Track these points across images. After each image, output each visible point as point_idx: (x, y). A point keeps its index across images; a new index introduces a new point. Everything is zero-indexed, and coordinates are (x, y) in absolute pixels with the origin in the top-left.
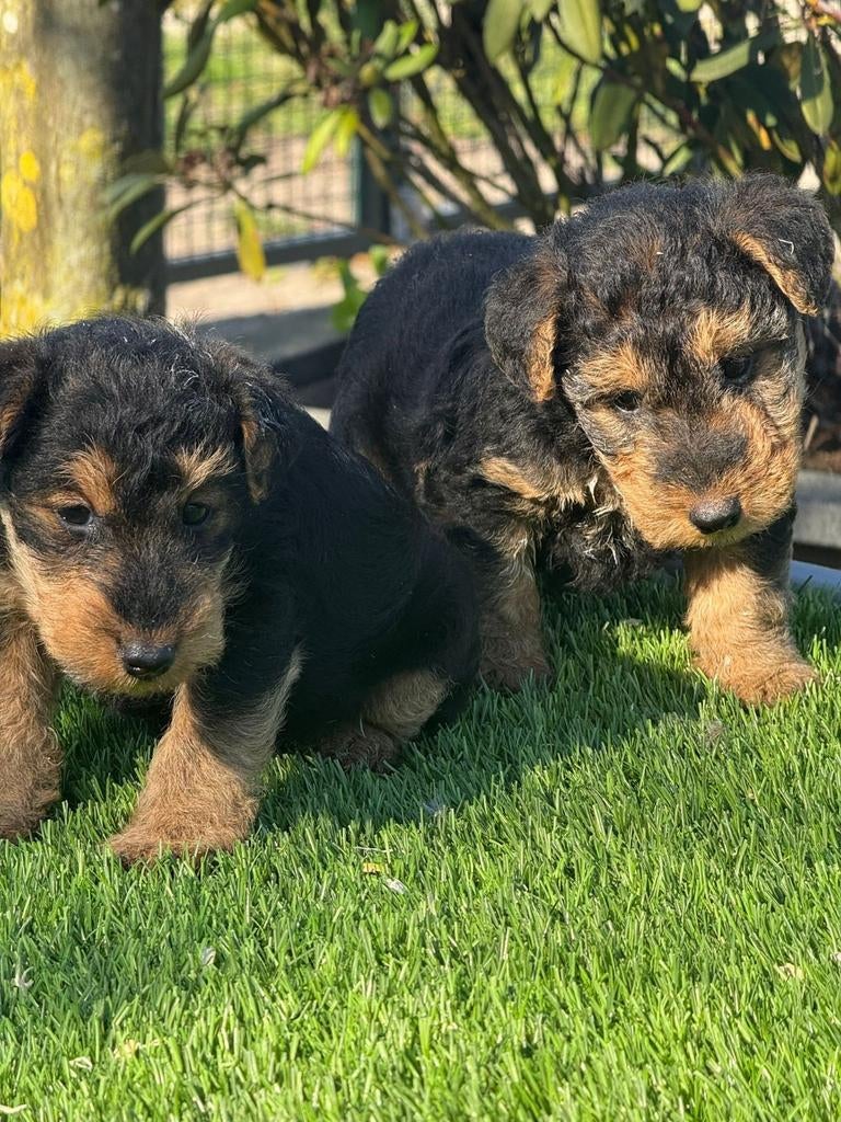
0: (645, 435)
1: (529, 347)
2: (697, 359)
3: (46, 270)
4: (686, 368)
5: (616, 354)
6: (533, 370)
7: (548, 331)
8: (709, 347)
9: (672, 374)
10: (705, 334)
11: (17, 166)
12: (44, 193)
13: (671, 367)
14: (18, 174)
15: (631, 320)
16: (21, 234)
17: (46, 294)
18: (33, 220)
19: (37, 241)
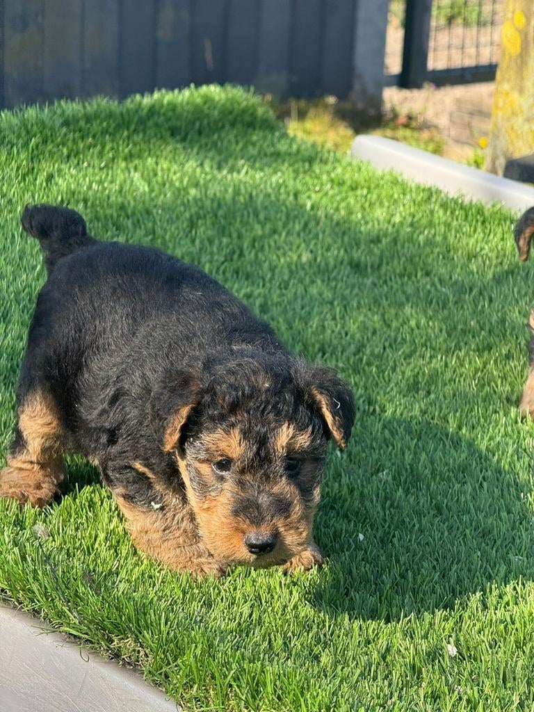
0: (229, 486)
1: (171, 418)
2: (276, 448)
3: (522, 79)
4: (268, 453)
5: (228, 433)
6: (168, 432)
7: (185, 411)
8: (284, 444)
9: (258, 453)
10: (285, 436)
11: (513, 18)
12: (526, 35)
13: (259, 449)
14: (513, 23)
15: (242, 416)
16: (511, 57)
17: (521, 91)
18: (518, 50)
19: (519, 61)
